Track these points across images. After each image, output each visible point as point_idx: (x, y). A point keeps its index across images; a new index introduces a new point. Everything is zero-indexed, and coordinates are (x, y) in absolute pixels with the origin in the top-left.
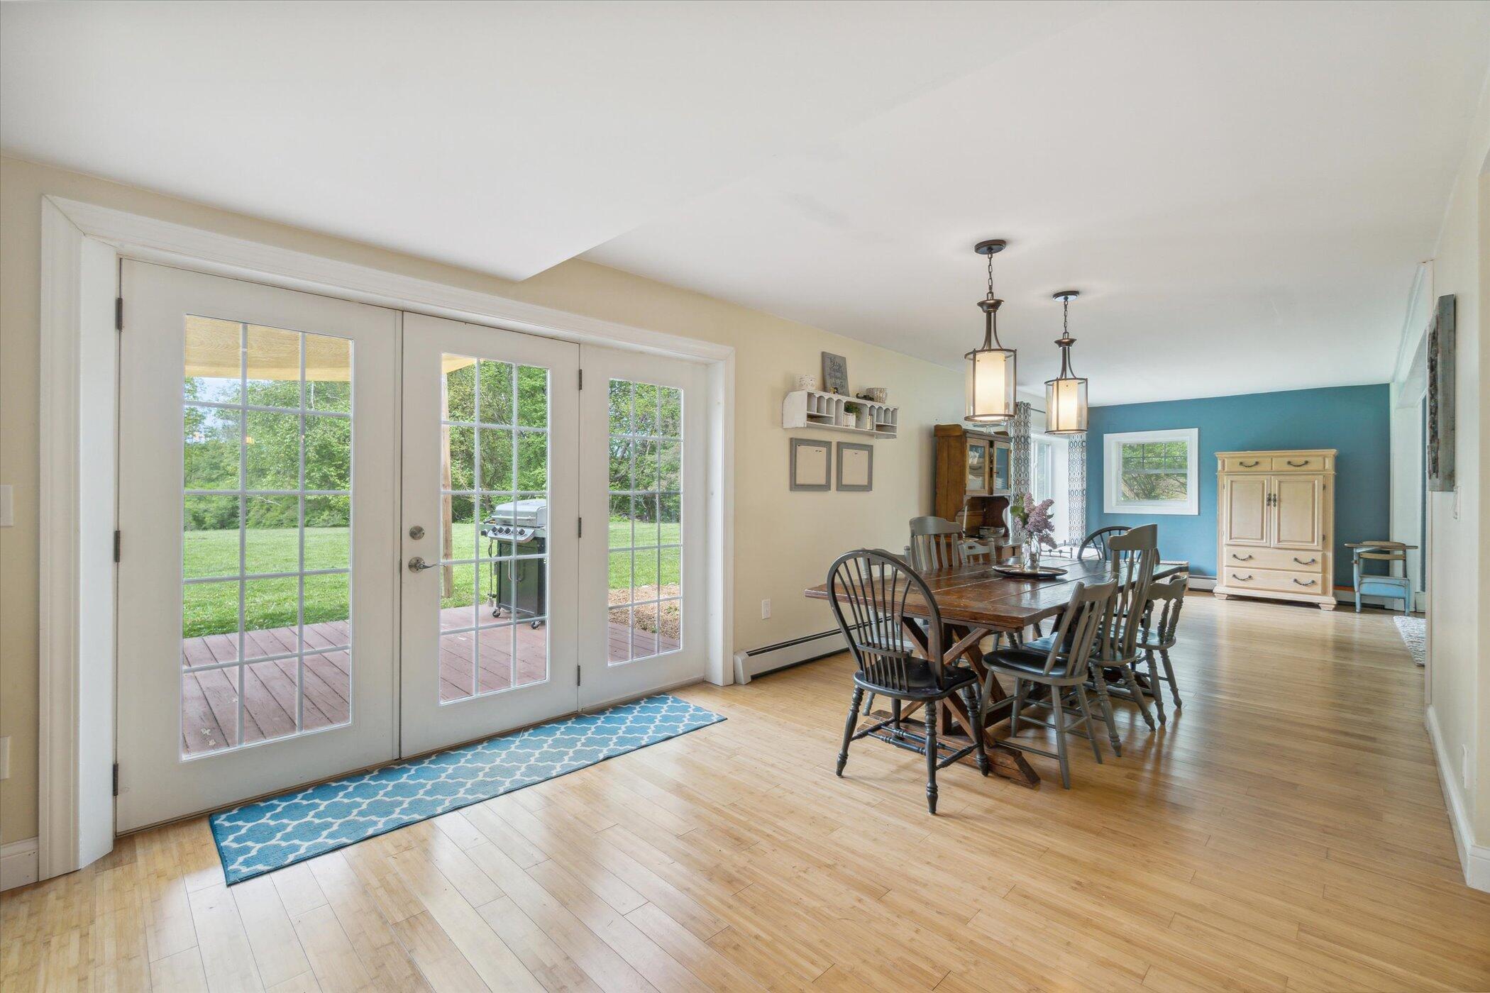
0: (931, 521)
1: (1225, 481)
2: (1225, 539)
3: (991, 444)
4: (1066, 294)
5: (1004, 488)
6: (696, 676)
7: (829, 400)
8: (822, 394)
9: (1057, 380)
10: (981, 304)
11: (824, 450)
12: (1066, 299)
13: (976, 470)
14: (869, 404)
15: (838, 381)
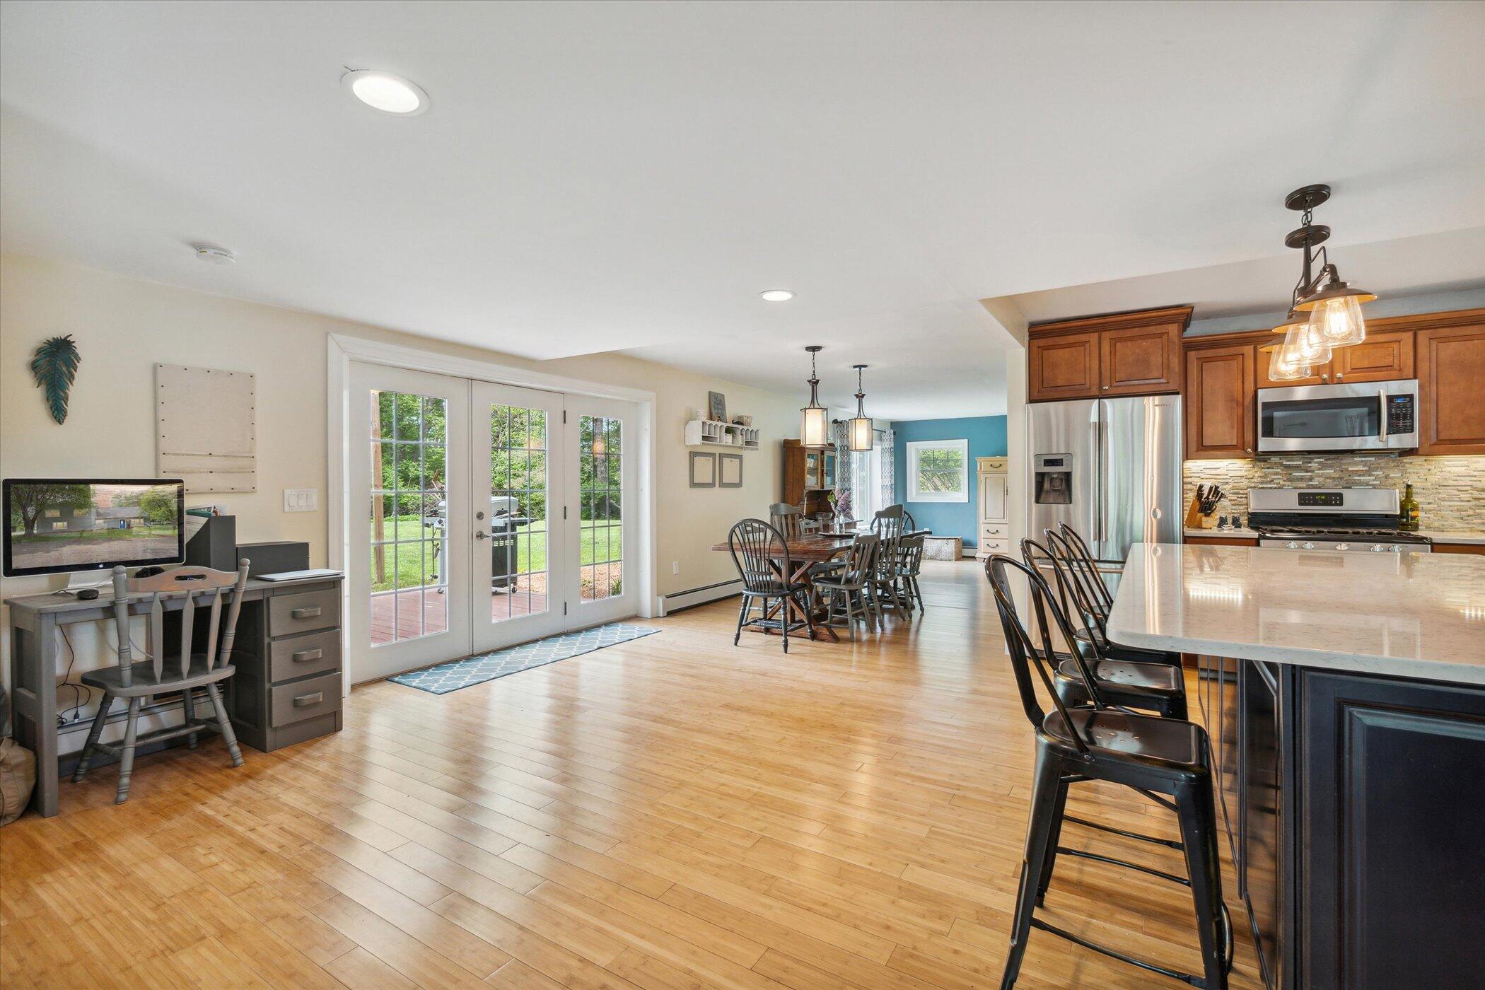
0: (783, 506)
1: (982, 477)
2: (982, 519)
3: (822, 453)
4: (860, 367)
5: (831, 484)
6: (632, 613)
7: (716, 425)
8: (711, 422)
9: (855, 419)
10: (809, 381)
11: (711, 459)
12: (860, 369)
13: (813, 471)
14: (740, 427)
15: (720, 411)
